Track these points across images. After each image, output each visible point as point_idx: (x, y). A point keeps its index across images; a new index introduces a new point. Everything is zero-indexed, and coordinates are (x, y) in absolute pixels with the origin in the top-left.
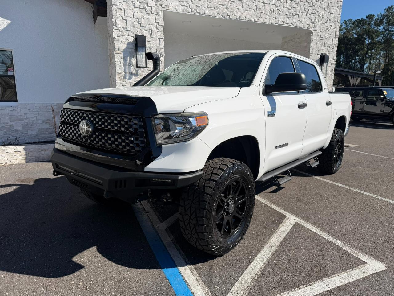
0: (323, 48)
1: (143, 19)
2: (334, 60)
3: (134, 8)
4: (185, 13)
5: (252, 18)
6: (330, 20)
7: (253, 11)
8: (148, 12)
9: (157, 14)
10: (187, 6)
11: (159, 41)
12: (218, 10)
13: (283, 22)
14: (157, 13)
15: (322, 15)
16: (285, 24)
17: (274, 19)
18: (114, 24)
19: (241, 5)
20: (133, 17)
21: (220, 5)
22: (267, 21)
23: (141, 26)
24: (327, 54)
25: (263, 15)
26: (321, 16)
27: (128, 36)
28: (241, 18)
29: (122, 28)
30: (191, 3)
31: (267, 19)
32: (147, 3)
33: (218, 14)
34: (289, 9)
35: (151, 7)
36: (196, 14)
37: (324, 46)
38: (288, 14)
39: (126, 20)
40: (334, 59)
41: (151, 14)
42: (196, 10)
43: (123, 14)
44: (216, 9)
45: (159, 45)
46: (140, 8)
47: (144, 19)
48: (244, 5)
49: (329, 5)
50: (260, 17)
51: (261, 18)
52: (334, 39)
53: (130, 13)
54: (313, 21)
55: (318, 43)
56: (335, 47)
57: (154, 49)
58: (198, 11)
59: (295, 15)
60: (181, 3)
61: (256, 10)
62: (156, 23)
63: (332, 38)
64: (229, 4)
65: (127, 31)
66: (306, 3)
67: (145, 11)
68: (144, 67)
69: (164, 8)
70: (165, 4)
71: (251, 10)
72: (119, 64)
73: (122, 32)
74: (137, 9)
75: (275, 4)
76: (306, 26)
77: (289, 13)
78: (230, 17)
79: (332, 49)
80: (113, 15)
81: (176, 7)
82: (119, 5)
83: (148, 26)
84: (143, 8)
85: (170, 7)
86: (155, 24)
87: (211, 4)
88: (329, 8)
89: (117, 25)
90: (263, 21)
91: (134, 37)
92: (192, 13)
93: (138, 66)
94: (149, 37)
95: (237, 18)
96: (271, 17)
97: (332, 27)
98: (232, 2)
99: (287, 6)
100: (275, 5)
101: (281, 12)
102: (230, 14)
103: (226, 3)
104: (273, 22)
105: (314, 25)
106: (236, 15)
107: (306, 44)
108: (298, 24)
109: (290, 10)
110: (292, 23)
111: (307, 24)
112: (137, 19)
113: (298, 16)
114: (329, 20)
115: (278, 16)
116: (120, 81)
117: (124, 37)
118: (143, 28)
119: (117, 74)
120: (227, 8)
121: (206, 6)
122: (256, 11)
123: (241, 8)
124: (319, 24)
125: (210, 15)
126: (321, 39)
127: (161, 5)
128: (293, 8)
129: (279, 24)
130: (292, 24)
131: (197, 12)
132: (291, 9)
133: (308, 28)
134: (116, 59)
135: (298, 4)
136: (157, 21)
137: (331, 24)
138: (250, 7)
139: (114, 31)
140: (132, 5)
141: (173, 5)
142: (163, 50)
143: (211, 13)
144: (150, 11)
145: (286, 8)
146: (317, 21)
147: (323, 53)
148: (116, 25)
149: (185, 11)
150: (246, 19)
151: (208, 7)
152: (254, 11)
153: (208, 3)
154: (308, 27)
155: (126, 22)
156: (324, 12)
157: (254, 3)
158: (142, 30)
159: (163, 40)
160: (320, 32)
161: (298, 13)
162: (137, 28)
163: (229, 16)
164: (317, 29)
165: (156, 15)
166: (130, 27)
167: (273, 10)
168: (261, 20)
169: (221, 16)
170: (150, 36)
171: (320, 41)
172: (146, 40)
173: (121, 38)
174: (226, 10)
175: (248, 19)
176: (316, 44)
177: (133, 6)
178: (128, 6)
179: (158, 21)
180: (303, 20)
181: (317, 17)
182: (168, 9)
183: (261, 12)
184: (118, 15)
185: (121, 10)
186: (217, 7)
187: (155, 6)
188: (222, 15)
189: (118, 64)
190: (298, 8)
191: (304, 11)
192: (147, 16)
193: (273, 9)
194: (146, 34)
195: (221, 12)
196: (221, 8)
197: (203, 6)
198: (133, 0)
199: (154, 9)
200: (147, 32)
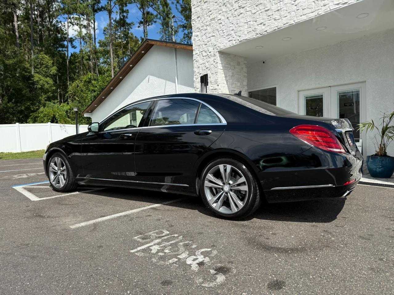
1: (207, 64)
4: (232, 45)
5: (292, 21)
8: (209, 57)
10: (232, 40)
11: (216, 74)
13: (338, 4)
17: (322, 7)
18: (194, 72)
19: (279, 14)
20: (202, 64)
21: (258, 25)
22: (312, 15)
25: (306, 11)
28: (279, 27)
29: (198, 73)
30: (235, 36)
31: (312, 12)
32: (209, 51)
33: (256, 35)
36: (239, 43)
39: (199, 67)
41: (211, 57)
43: (198, 64)
44: (255, 31)
45: (216, 77)
48: (282, 13)
50: (301, 16)
51: (304, 15)
53: (201, 61)
57: (213, 82)
58: (239, 40)
60: (228, 40)
69: (218, 49)
70: (218, 46)
71: (290, 14)
74: (204, 57)
81: (225, 44)
82: (196, 59)
83: (210, 66)
84: (207, 55)
85: (221, 47)
86: (213, 63)
87: (251, 29)
90: (307, 17)
92: (236, 44)
94: (210, 74)
95: (274, 29)
96: (317, 8)
98: (268, 17)
102: (267, 28)
103: (262, 21)
104: (320, 13)
106: (273, 27)
112: (204, 64)
118: (208, 69)
120: (264, 25)
121: (246, 33)
125: (249, 38)
127: (216, 48)
129: (331, 10)
136: (214, 61)
138: (289, 11)
141: (223, 44)
149: (231, 45)
150: (285, 26)
151: (248, 33)
152: (293, 13)
157: (293, 4)
162: (204, 70)
163: (266, 31)
165: (214, 56)
169: (259, 35)
173: (197, 80)
174: (263, 27)
175: (287, 25)
177: (202, 57)
183: (303, 9)
184: (196, 65)
186: (255, 29)
187: (213, 50)
192: (209, 60)
195: (258, 31)
196: (259, 28)
197: (243, 33)
198: (202, 52)
199: (212, 53)
200: (209, 71)
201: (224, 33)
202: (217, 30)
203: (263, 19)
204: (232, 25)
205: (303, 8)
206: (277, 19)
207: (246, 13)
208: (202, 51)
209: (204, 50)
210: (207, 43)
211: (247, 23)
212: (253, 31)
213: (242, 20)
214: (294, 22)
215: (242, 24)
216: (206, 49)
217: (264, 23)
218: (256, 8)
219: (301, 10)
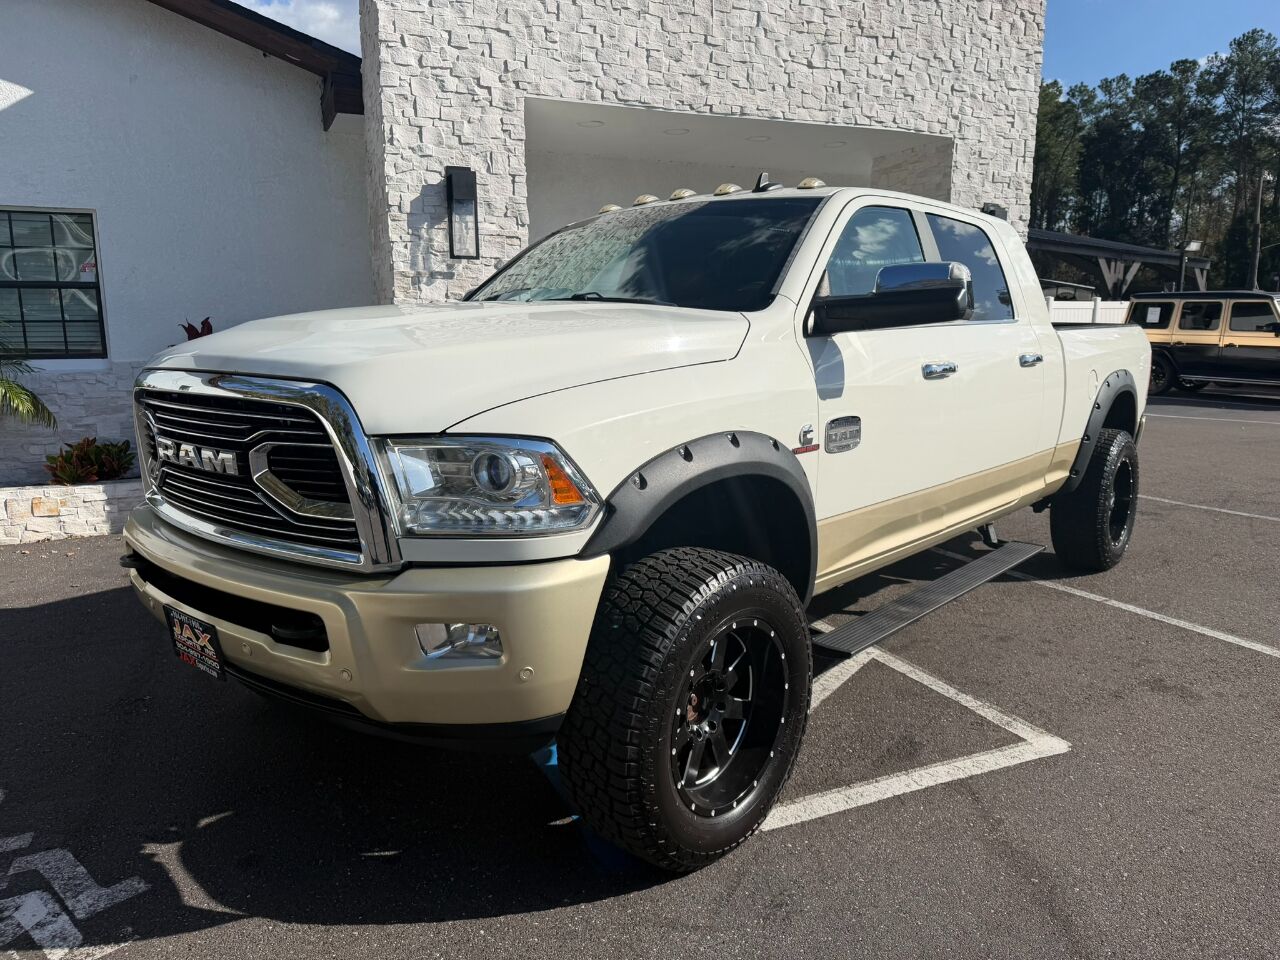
0: (988, 187)
1: (465, 122)
2: (1024, 221)
3: (440, 94)
4: (585, 101)
5: (778, 110)
6: (1007, 108)
7: (779, 89)
8: (479, 103)
9: (507, 107)
10: (589, 83)
11: (513, 182)
12: (678, 91)
13: (869, 118)
14: (506, 104)
15: (984, 95)
16: (873, 123)
17: (842, 109)
18: (387, 140)
19: (746, 75)
20: (440, 119)
21: (684, 75)
22: (820, 118)
23: (460, 143)
24: (1003, 205)
25: (810, 101)
26: (980, 97)
27: (427, 170)
28: (747, 111)
29: (410, 148)
30: (601, 74)
31: (821, 110)
32: (478, 79)
33: (678, 102)
34: (885, 81)
35: (489, 89)
36: (616, 104)
37: (993, 182)
38: (881, 94)
39: (420, 127)
40: (1024, 218)
41: (488, 108)
42: (616, 93)
43: (410, 111)
44: (673, 89)
45: (514, 193)
46: (457, 92)
47: (469, 122)
48: (754, 75)
49: (1001, 64)
50: (799, 107)
51: (804, 107)
52: (1020, 163)
53: (429, 105)
54: (956, 112)
55: (973, 173)
56: (1024, 184)
57: (497, 205)
58: (620, 96)
59: (902, 96)
60: (573, 74)
61: (789, 85)
62: (504, 131)
63: (1014, 159)
64: (711, 73)
65: (422, 156)
66: (934, 63)
67: (473, 100)
68: (472, 258)
69: (525, 90)
70: (528, 81)
71: (774, 88)
72: (403, 250)
73: (410, 161)
74: (450, 95)
75: (843, 67)
76: (937, 128)
77: (884, 91)
78: (714, 109)
79: (1017, 189)
80: (384, 113)
81: (558, 84)
82: (400, 85)
83: (484, 141)
84: (466, 91)
85: (541, 88)
86: (501, 135)
87: (660, 76)
88: (1001, 73)
89: (395, 142)
90: (810, 116)
91: (443, 173)
92: (604, 103)
93: (456, 253)
94: (484, 171)
95: (734, 110)
96: (831, 106)
97: (1013, 126)
99: (881, 71)
100: (844, 71)
101: (860, 91)
102: (713, 100)
103: (701, 71)
104: (838, 120)
105: (960, 123)
106: (730, 103)
107: (938, 179)
108: (913, 124)
109: (889, 84)
110: (895, 119)
111: (939, 122)
112: (450, 124)
113: (913, 100)
114: (1003, 107)
115: (851, 103)
116: (406, 297)
117: (414, 173)
118: (467, 147)
119: (396, 277)
120: (703, 84)
121: (644, 81)
122: (788, 89)
123: (743, 83)
124: (976, 120)
125: (656, 105)
126: (982, 161)
127: (517, 84)
128: (895, 78)
129: (856, 124)
130: (894, 121)
131: (620, 100)
132: (891, 82)
133: (941, 132)
134: (393, 236)
135: (910, 66)
136: (505, 127)
137: (1010, 119)
138: (772, 80)
139: (389, 158)
140: (436, 85)
141: (551, 81)
142: (524, 208)
143: (658, 99)
144: (486, 99)
145: (875, 77)
146: (969, 111)
147: (989, 201)
148: (391, 141)
149: (584, 97)
150: (760, 113)
151: (649, 84)
152: (781, 89)
153: (651, 73)
154: (944, 131)
155: (420, 133)
156: (990, 86)
157: (781, 66)
158: (465, 153)
159: (524, 180)
160: (980, 141)
161: (911, 92)
162: (450, 147)
163: (711, 106)
164: (970, 133)
165: (503, 110)
166: (430, 146)
167: (839, 86)
168: (802, 116)
169: (688, 108)
170: (488, 170)
171: (979, 167)
172: (478, 181)
173: (407, 178)
174: (701, 90)
175: (766, 114)
176: (969, 176)
177: (437, 89)
178: (425, 88)
179: (510, 128)
180: (926, 109)
181: (968, 101)
182: (536, 92)
183: (803, 92)
184: (398, 113)
185: (406, 99)
186: (676, 83)
187: (500, 85)
188: (690, 106)
189: (398, 249)
190: (911, 76)
191: (928, 86)
192: (476, 114)
193: (839, 82)
194: (476, 164)
195: (687, 96)
196: (686, 85)
197: (635, 80)
198: (438, 72)
199: (496, 95)
200: (478, 159)
201: (556, 42)
202: (525, 18)
203: (701, 66)
204: (590, 31)
205: (806, 91)
206: (741, 84)
207: (645, 17)
208: (441, 68)
209: (448, 64)
210: (469, 46)
211: (647, 50)
212: (669, 86)
213: (631, 33)
214: (780, 115)
215: (629, 45)
216: (463, 68)
217: (707, 80)
218: (678, 18)
219: (797, 92)
